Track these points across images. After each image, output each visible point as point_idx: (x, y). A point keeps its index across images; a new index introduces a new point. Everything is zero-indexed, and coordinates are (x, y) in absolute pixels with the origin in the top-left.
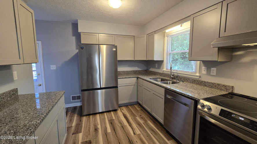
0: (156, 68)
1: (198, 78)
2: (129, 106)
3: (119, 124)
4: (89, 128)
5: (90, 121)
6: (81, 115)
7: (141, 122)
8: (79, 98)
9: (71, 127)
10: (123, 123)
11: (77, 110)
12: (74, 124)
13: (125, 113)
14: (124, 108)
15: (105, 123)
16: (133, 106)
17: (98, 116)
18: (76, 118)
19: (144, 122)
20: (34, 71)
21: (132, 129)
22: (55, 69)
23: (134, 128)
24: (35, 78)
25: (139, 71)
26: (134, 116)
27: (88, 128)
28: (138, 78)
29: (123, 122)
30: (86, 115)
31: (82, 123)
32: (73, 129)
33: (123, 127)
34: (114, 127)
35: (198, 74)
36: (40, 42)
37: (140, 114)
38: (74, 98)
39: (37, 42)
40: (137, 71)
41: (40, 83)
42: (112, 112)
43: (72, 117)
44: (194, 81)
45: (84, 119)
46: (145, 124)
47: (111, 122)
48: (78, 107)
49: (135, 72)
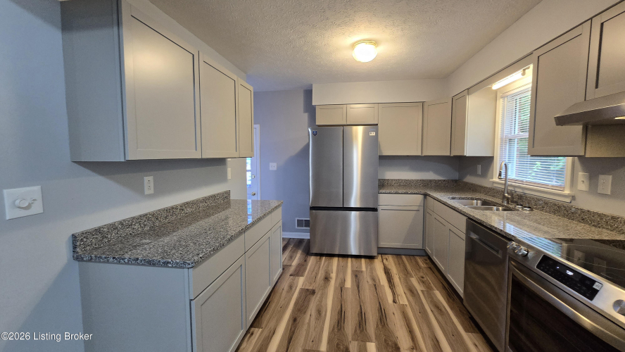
0: (478, 176)
1: (568, 200)
2: (403, 257)
3: (369, 280)
4: (317, 274)
5: (320, 264)
6: (308, 253)
7: (419, 287)
8: (307, 223)
9: (291, 265)
10: (377, 281)
11: (304, 244)
12: (295, 263)
13: (389, 267)
14: (390, 258)
15: (345, 273)
16: (412, 257)
17: (335, 260)
18: (299, 256)
19: (424, 289)
20: (249, 171)
21: (394, 294)
22: (275, 169)
23: (399, 293)
24: (249, 183)
25: (436, 181)
26: (406, 274)
27: (314, 273)
28: (426, 195)
29: (379, 280)
30: (316, 255)
31: (307, 265)
32: (292, 269)
33: (376, 286)
34: (359, 283)
35: (567, 192)
36: (258, 126)
37: (422, 274)
38: (300, 223)
39: (254, 126)
40: (431, 181)
41: (254, 191)
42: (363, 260)
43: (294, 252)
44: (559, 207)
45: (312, 260)
46: (425, 292)
47: (357, 275)
48: (306, 241)
49: (426, 184)
